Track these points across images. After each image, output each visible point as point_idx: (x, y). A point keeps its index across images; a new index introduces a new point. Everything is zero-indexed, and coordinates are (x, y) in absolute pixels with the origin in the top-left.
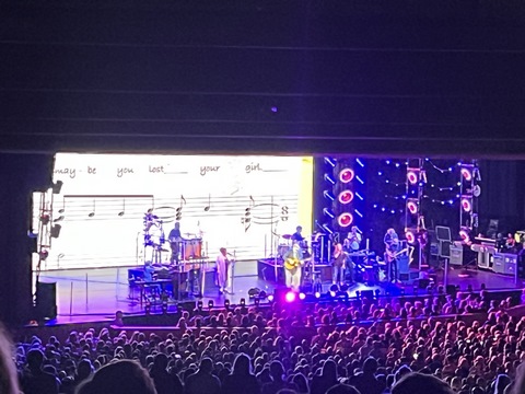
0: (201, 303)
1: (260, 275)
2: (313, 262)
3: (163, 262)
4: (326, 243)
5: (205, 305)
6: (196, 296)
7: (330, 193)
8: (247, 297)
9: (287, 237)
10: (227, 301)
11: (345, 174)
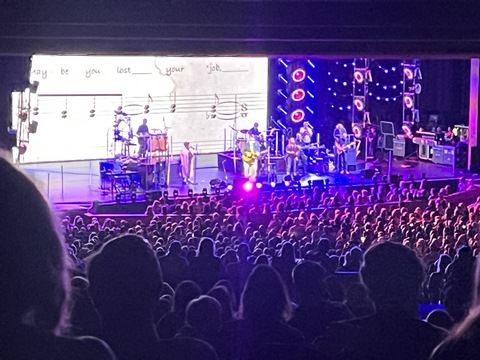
0: (166, 192)
1: (220, 166)
2: (268, 155)
3: (132, 155)
4: (280, 137)
5: (171, 194)
6: (162, 186)
7: (284, 92)
8: (209, 187)
9: (244, 131)
10: (191, 191)
11: (298, 74)
